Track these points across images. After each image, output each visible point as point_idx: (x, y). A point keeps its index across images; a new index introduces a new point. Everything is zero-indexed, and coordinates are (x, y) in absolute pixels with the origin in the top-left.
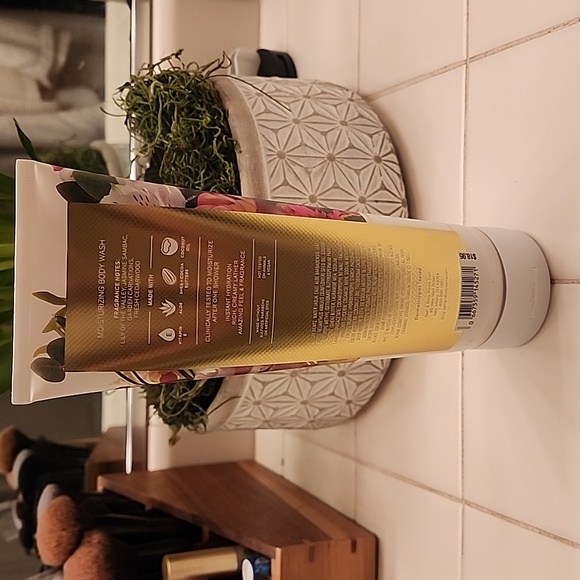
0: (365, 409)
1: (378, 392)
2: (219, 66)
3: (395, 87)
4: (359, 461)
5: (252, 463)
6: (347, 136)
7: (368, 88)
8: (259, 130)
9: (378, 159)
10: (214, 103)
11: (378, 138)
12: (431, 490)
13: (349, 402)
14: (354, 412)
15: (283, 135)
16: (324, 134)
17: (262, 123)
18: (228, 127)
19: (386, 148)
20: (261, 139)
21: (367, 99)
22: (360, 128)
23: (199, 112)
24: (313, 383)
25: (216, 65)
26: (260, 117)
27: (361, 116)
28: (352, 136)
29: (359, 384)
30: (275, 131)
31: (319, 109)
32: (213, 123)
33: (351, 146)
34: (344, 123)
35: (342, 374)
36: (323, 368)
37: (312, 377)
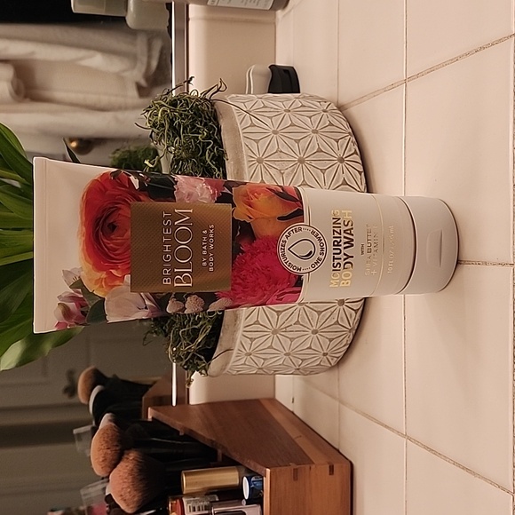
0: (341, 361)
1: (351, 347)
2: (218, 90)
3: (362, 99)
4: (341, 402)
5: (273, 400)
6: (317, 141)
7: (343, 100)
8: (243, 141)
9: (341, 160)
10: (210, 121)
11: (343, 143)
12: (386, 426)
13: (325, 354)
14: (333, 363)
15: (263, 144)
16: (298, 141)
17: (245, 135)
18: (221, 140)
19: (350, 150)
20: (244, 147)
21: (341, 108)
22: (328, 134)
23: (199, 128)
24: (292, 339)
25: (215, 89)
26: (245, 131)
27: (331, 124)
28: (320, 141)
29: (331, 340)
30: (257, 141)
31: (295, 121)
32: (209, 137)
33: (320, 150)
34: (315, 132)
35: (315, 332)
36: (298, 327)
37: (290, 335)
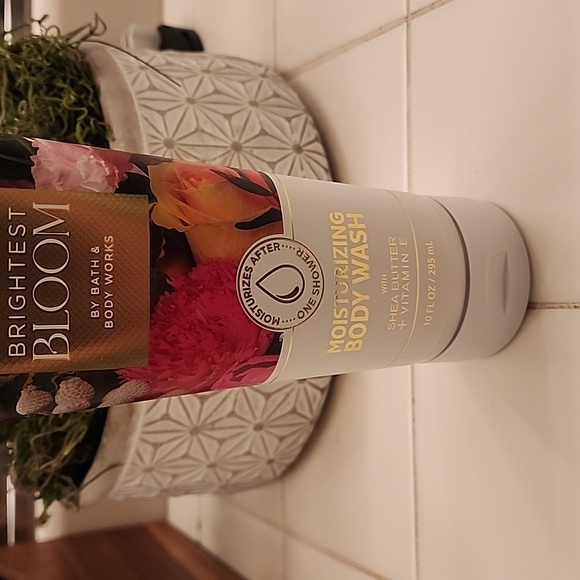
0: (292, 468)
1: (307, 448)
2: (92, 33)
3: (320, 59)
4: (288, 532)
6: (258, 120)
7: (287, 63)
8: (140, 112)
9: (298, 149)
10: (80, 78)
11: (299, 122)
13: (270, 462)
14: (279, 472)
15: (173, 118)
16: (228, 117)
17: (145, 102)
18: (100, 107)
19: (309, 135)
20: (142, 123)
21: (286, 77)
22: (276, 110)
23: (61, 89)
24: (221, 442)
25: (86, 31)
26: (141, 95)
27: (276, 95)
28: (264, 118)
29: (282, 439)
30: (162, 113)
31: (221, 86)
32: (79, 103)
33: (263, 133)
34: (253, 103)
35: (259, 427)
36: (234, 421)
37: (219, 434)
